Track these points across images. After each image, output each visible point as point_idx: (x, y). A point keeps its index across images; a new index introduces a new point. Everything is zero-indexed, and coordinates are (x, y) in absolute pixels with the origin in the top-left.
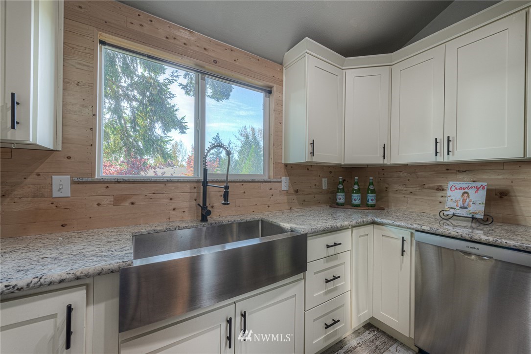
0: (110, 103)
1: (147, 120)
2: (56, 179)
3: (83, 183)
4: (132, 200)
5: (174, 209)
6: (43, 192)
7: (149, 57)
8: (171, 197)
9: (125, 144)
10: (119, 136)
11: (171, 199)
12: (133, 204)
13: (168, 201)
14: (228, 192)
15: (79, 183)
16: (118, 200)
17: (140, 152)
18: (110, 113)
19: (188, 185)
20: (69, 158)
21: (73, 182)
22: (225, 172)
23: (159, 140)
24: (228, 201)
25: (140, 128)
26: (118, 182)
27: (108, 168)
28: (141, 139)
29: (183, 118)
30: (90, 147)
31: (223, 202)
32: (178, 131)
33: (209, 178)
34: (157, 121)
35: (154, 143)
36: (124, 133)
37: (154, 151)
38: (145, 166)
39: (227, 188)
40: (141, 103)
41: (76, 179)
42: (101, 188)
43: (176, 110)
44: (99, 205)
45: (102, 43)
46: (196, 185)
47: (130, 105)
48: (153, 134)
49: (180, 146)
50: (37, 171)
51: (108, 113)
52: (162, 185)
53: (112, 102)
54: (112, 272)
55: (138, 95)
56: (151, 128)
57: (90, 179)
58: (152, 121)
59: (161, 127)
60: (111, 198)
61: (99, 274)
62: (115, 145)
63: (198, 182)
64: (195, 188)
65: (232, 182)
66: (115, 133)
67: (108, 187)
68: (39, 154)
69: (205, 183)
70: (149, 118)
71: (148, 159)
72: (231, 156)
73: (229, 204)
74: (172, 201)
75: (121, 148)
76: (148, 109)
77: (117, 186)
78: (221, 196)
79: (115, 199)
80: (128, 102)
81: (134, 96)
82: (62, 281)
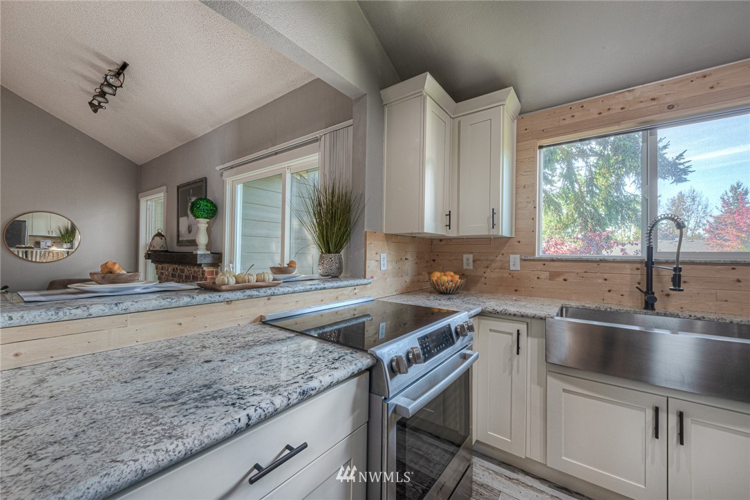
0: (561, 167)
1: (611, 176)
2: (512, 257)
3: (528, 260)
4: (565, 277)
5: (609, 291)
6: (505, 266)
7: (581, 140)
8: (605, 277)
9: (581, 214)
10: (573, 205)
11: (605, 280)
12: (565, 280)
13: (601, 281)
14: (680, 276)
15: (525, 260)
16: (553, 276)
17: (600, 222)
18: (562, 179)
19: (628, 266)
20: (519, 242)
21: (522, 260)
22: (676, 251)
23: (631, 201)
24: (679, 286)
25: (600, 190)
26: (552, 260)
27: (559, 247)
28: (602, 205)
29: (681, 155)
30: (532, 233)
31: (672, 287)
32: (670, 179)
33: (654, 258)
34: (627, 173)
35: (622, 207)
36: (579, 200)
37: (623, 218)
38: (609, 241)
39: (677, 270)
40: (600, 155)
41: (523, 258)
42: (539, 265)
43: (665, 147)
44: (538, 278)
45: (541, 147)
46: (639, 266)
47: (586, 163)
48: (621, 193)
49: (689, 200)
50: (503, 252)
51: (559, 180)
52: (595, 265)
53: (563, 167)
54: (541, 318)
55: (597, 147)
56: (618, 186)
57: (532, 258)
58: (619, 177)
59: (634, 181)
60: (547, 274)
61: (534, 317)
62: (567, 218)
63: (641, 262)
64: (638, 269)
65: (684, 263)
66: (568, 202)
67: (544, 264)
68: (504, 241)
69: (649, 264)
70: (614, 172)
71: (612, 232)
72: (684, 230)
73: (682, 290)
74: (607, 282)
75: (575, 221)
76: (611, 162)
77: (552, 263)
78: (685, 282)
79: (550, 274)
80: (583, 160)
81: (591, 150)
82: (515, 315)
